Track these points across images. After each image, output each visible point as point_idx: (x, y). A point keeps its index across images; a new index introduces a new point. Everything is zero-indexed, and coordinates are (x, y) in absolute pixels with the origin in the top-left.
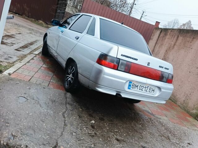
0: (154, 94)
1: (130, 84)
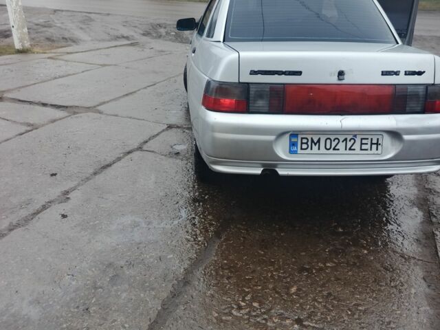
0: (379, 152)
1: (293, 140)
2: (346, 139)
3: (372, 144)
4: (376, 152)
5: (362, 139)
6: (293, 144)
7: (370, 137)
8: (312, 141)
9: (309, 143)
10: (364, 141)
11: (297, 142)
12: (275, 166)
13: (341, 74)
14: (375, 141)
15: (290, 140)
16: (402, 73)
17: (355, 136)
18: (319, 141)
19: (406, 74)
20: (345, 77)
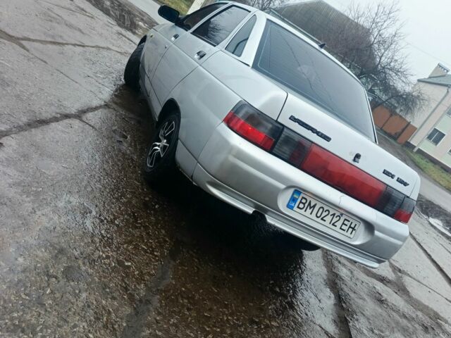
2: (334, 215)
3: (350, 227)
4: (349, 235)
5: (345, 220)
7: (351, 221)
8: (310, 204)
9: (306, 205)
10: (346, 222)
11: (297, 199)
13: (358, 156)
14: (353, 226)
15: (293, 194)
16: (396, 178)
17: (342, 214)
18: (314, 206)
20: (360, 160)
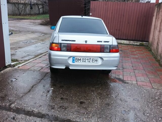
1: (73, 59)
2: (88, 59)
4: (96, 63)
5: (92, 59)
6: (73, 60)
7: (94, 59)
8: (79, 59)
12: (69, 66)
13: (86, 41)
14: (96, 60)
17: (90, 58)
19: (104, 42)
20: (87, 42)
